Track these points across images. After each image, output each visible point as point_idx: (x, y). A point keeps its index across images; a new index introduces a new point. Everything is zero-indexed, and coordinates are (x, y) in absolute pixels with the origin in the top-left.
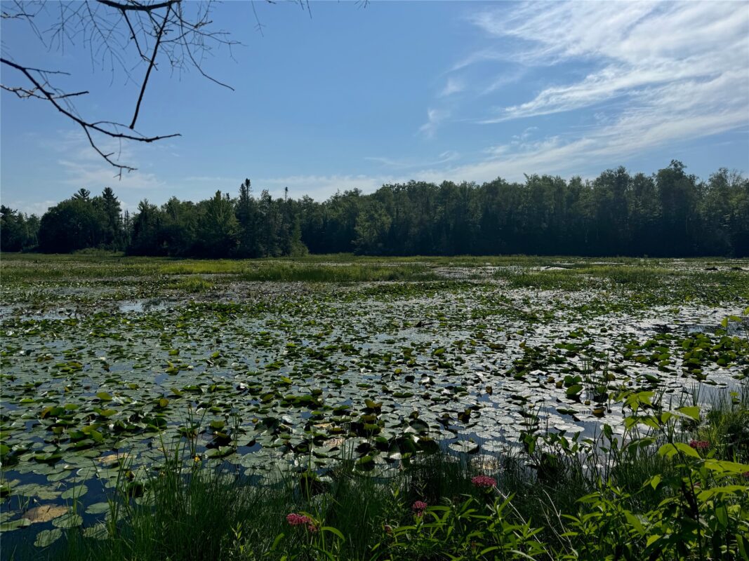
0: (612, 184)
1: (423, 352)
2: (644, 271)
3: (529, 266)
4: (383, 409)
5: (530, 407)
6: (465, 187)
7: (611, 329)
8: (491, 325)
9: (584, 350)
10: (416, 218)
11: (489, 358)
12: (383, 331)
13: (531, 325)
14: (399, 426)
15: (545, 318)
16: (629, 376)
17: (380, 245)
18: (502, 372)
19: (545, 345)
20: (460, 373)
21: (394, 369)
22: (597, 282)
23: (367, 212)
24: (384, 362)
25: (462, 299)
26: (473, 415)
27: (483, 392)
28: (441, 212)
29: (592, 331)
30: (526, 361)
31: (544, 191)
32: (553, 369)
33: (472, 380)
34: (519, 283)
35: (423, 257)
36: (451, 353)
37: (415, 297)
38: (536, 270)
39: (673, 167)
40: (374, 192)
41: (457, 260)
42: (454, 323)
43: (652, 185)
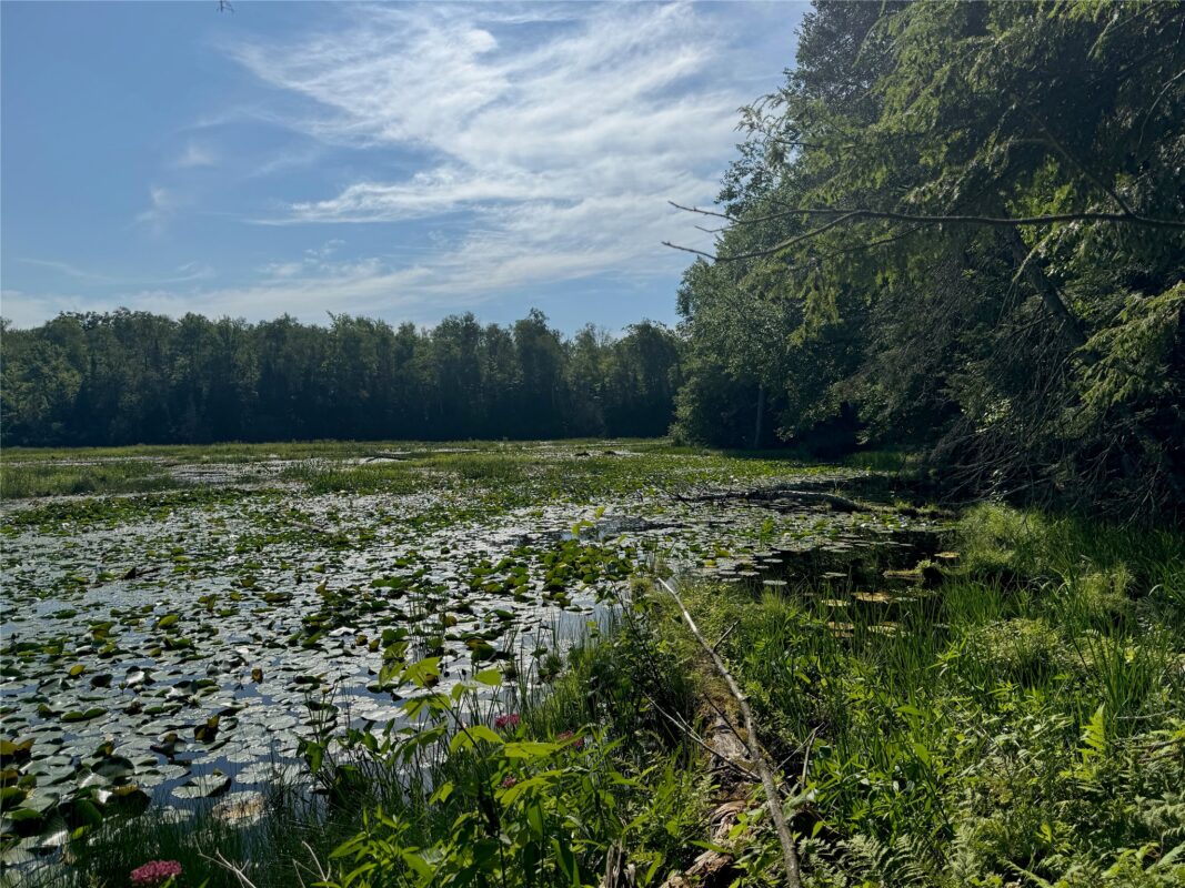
0: (457, 335)
1: (137, 624)
2: (503, 459)
3: (342, 457)
4: (35, 751)
5: (325, 692)
6: (228, 326)
7: (455, 547)
8: (271, 561)
9: (416, 585)
10: (135, 376)
11: (262, 619)
12: (50, 593)
13: (338, 555)
14: (71, 777)
15: (359, 541)
16: (476, 616)
17: (56, 425)
18: (283, 640)
19: (357, 584)
20: (205, 654)
21: (68, 668)
22: (441, 478)
23: (25, 362)
24: (47, 656)
25: (221, 519)
26: (223, 724)
27: (247, 680)
28: (184, 367)
29: (430, 553)
30: (325, 614)
31: (360, 341)
32: (366, 622)
33: (227, 662)
34: (323, 486)
35: (150, 448)
36: (191, 620)
37: (128, 523)
38: (351, 465)
39: (532, 317)
40: (41, 324)
41: (217, 451)
42: (203, 564)
43: (509, 341)
